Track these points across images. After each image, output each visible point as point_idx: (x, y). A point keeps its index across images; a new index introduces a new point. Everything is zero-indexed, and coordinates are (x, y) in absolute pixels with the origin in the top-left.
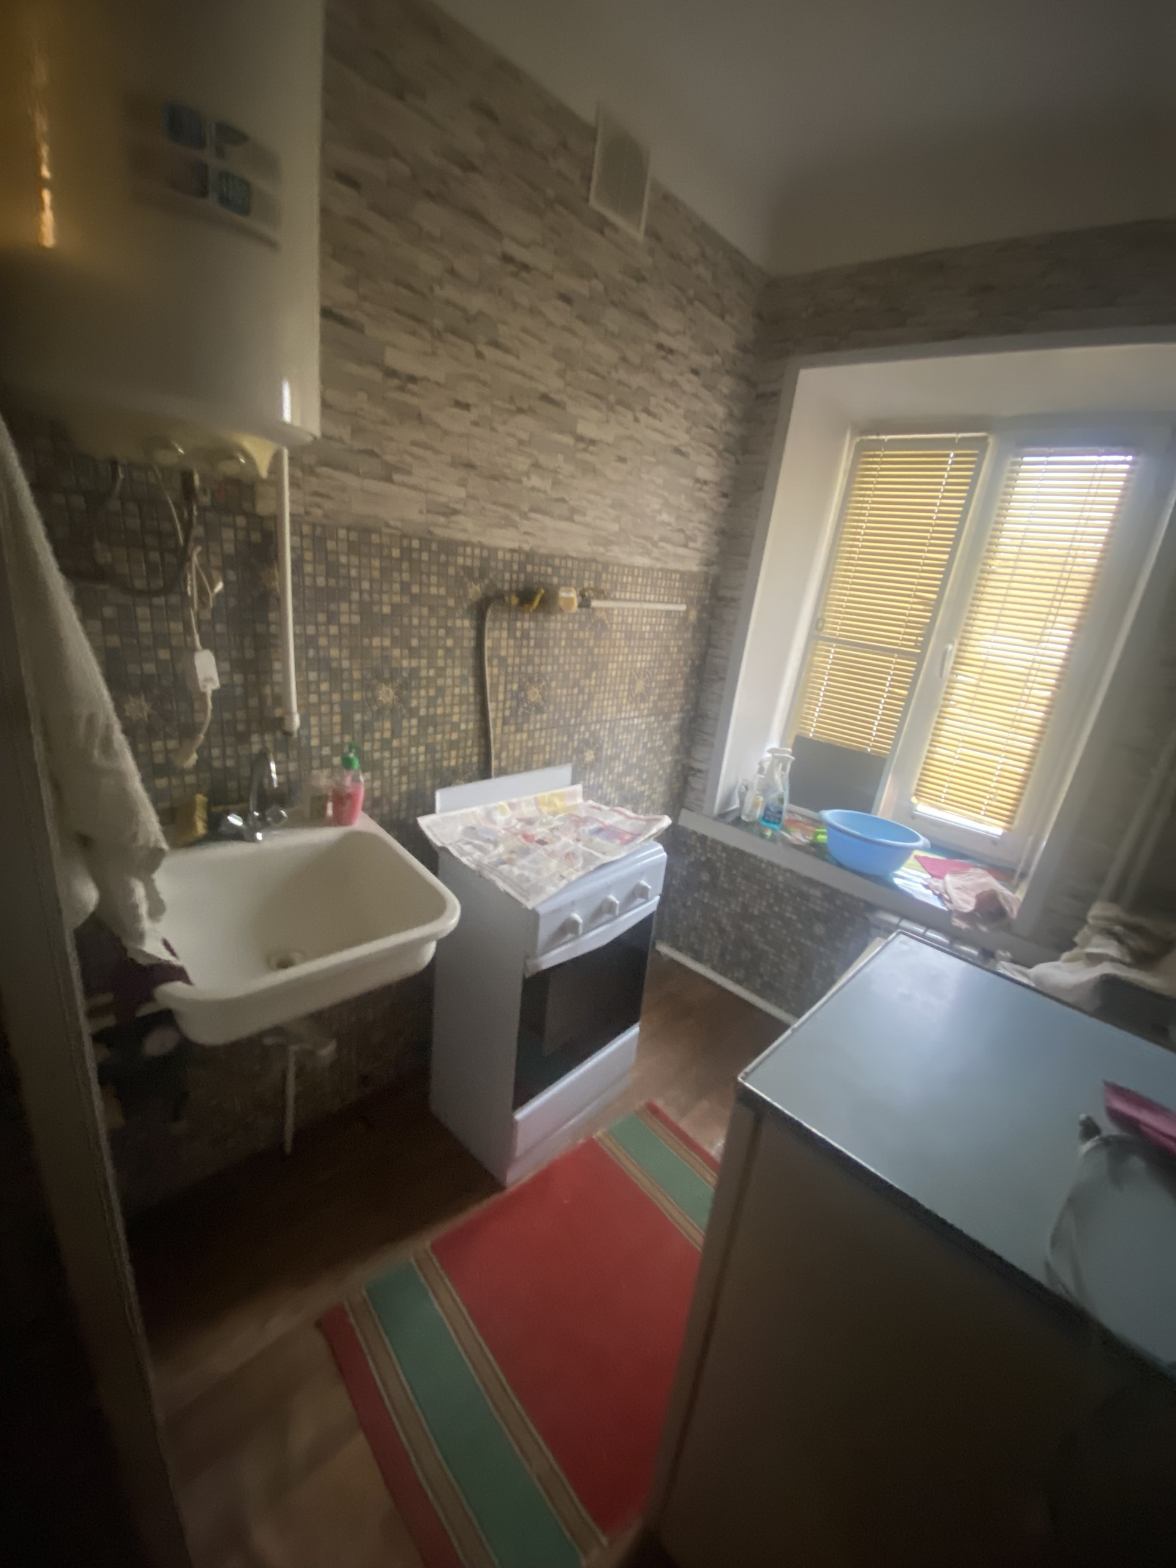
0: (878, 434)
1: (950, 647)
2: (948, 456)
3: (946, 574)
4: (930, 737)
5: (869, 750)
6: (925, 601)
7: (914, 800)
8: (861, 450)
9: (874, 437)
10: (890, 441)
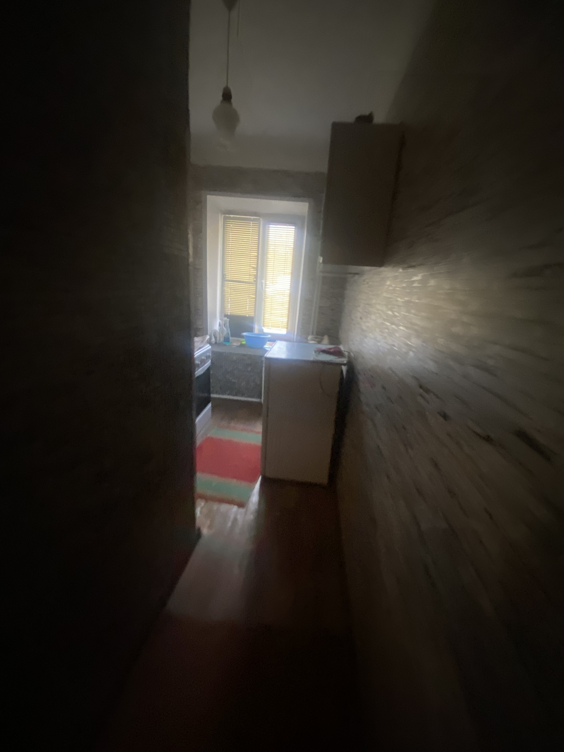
0: (229, 215)
1: (263, 281)
2: (250, 223)
3: (258, 259)
4: (263, 308)
5: (247, 315)
6: (253, 268)
7: (263, 328)
8: (225, 219)
9: (227, 215)
10: (233, 217)
